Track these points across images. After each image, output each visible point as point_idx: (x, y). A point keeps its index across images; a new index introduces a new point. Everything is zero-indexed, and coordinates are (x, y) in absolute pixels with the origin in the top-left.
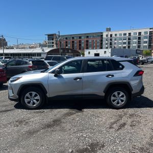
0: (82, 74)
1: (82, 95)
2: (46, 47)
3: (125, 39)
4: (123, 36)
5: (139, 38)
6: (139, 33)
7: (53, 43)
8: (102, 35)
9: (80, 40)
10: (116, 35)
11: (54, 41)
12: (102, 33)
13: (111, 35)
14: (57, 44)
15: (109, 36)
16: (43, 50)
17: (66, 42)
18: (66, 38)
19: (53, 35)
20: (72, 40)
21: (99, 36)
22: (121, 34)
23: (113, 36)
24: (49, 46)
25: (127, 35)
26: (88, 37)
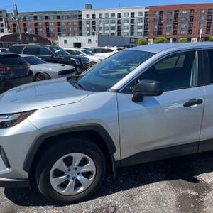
3: (114, 23)
4: (110, 17)
5: (132, 21)
6: (132, 14)
7: (2, 25)
8: (80, 16)
9: (47, 21)
10: (100, 15)
11: (3, 22)
12: (80, 11)
13: (94, 16)
14: (8, 27)
15: (91, 17)
17: (25, 24)
18: (24, 18)
20: (33, 22)
21: (75, 16)
22: (107, 15)
23: (97, 16)
25: (116, 16)
26: (58, 17)
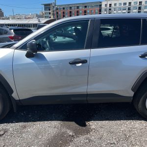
0: (88, 50)
1: (87, 95)
2: (43, 17)
3: (125, 9)
4: (122, 5)
5: (140, 8)
6: (140, 2)
7: (50, 13)
8: (101, 5)
9: (78, 10)
10: (115, 4)
11: (51, 11)
12: (101, 2)
13: (110, 5)
14: (54, 15)
15: (108, 6)
16: (39, 21)
17: (64, 13)
18: (64, 8)
19: (49, 5)
20: (69, 10)
21: (97, 6)
22: (120, 4)
23: (113, 5)
24: (46, 17)
25: (127, 5)
26: (86, 7)
